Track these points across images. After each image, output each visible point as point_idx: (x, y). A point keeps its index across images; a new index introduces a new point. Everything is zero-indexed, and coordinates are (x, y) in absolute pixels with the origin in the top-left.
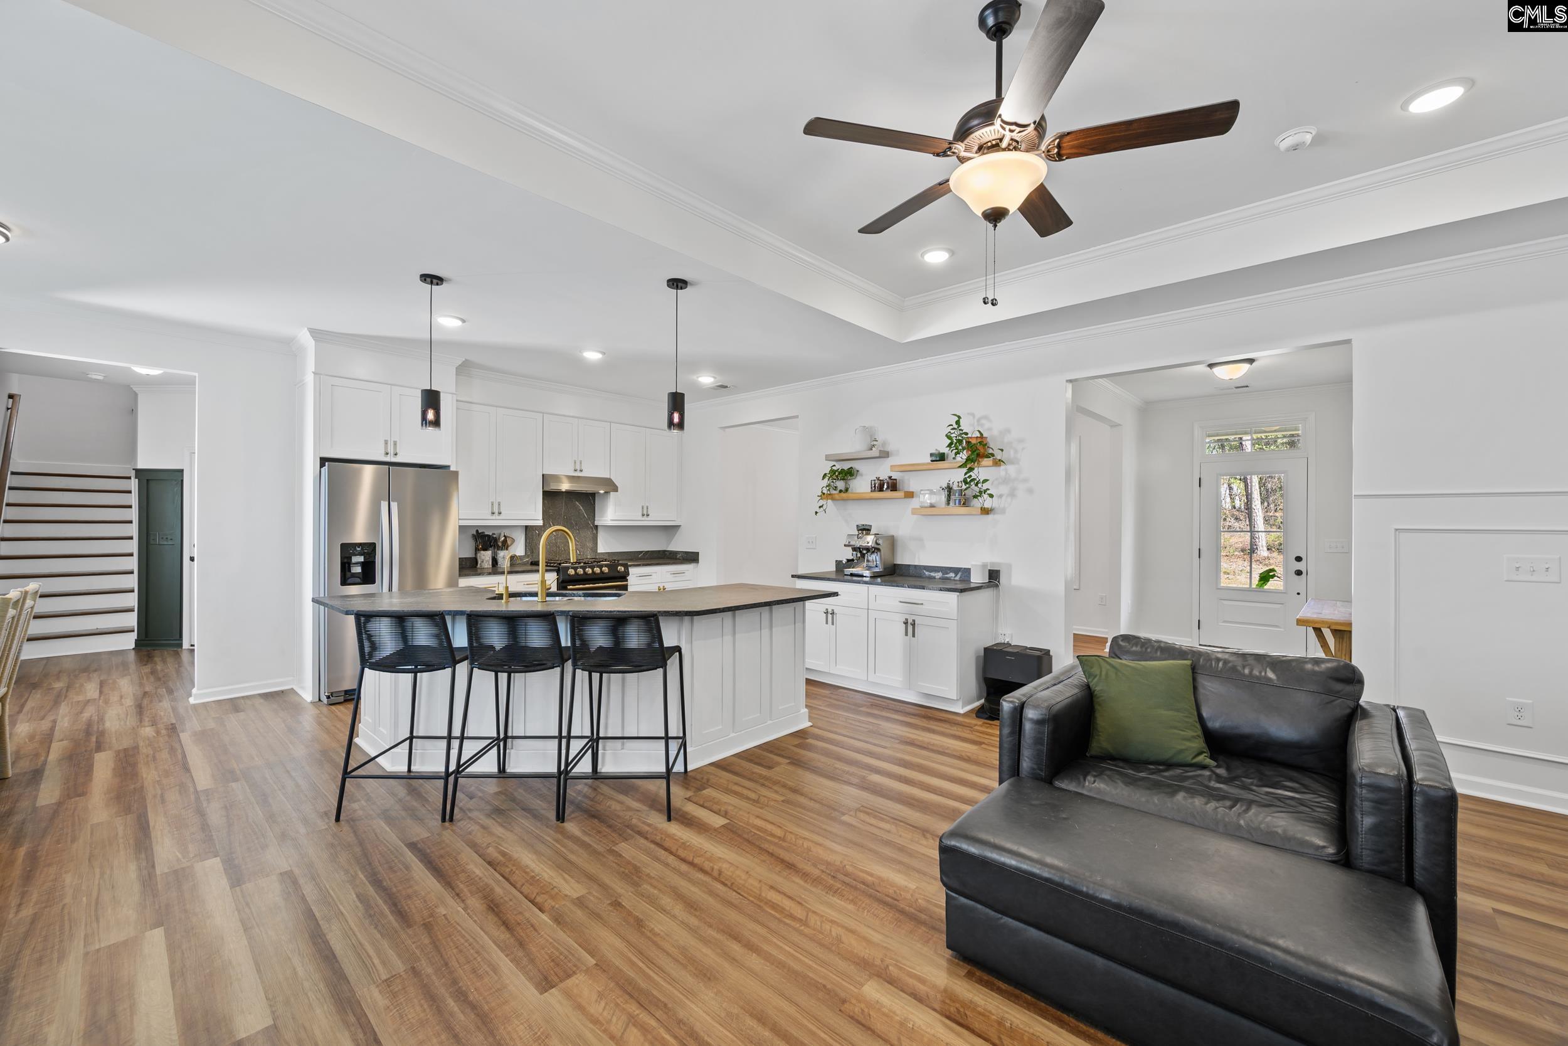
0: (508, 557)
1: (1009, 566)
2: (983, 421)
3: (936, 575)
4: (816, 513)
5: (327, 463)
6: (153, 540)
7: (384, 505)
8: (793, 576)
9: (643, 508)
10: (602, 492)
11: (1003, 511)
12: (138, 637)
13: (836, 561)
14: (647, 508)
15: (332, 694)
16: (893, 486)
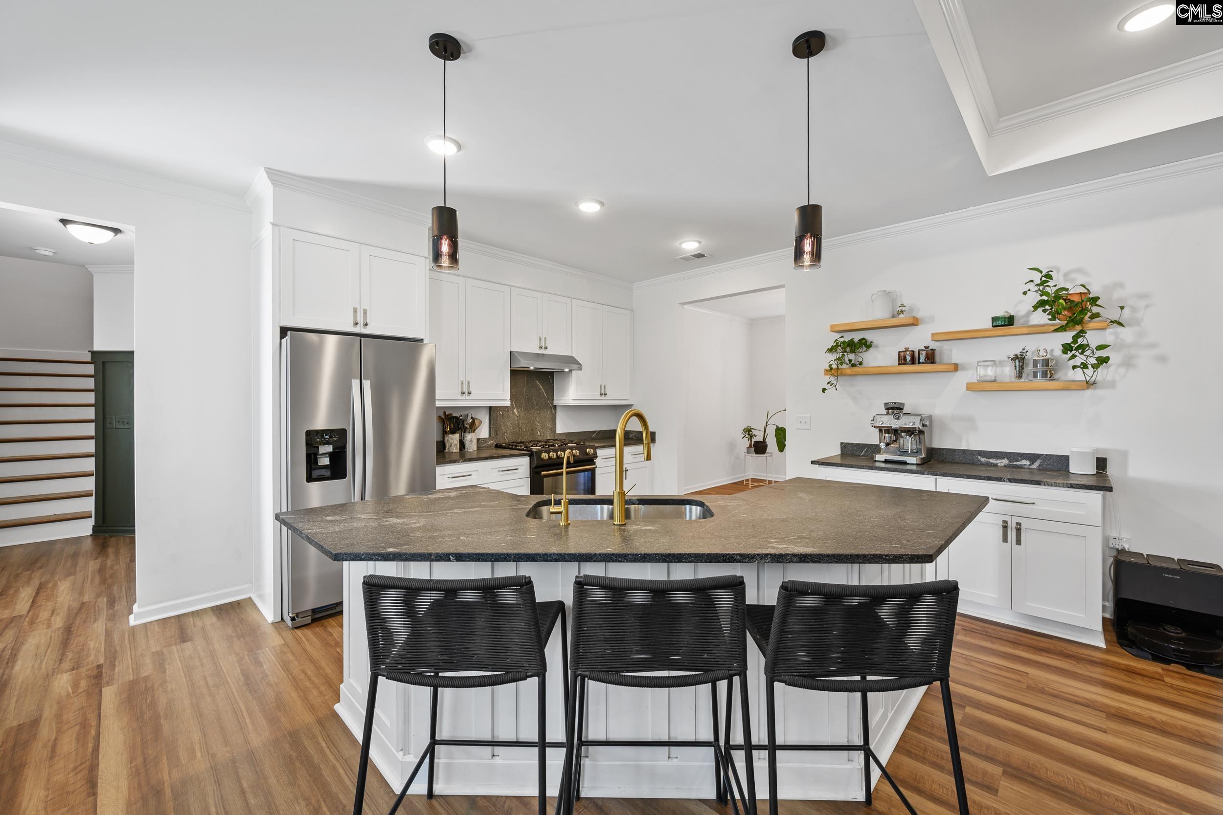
0: (475, 441)
1: (1124, 454)
2: (1073, 276)
3: (998, 461)
4: (824, 390)
5: (289, 332)
6: (110, 423)
7: (355, 383)
8: (813, 462)
9: (601, 387)
10: (567, 370)
11: (1112, 385)
12: (95, 524)
13: (842, 443)
14: (605, 387)
15: (297, 615)
16: (931, 357)
